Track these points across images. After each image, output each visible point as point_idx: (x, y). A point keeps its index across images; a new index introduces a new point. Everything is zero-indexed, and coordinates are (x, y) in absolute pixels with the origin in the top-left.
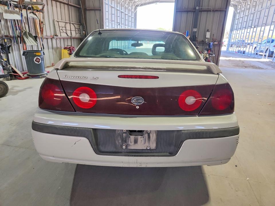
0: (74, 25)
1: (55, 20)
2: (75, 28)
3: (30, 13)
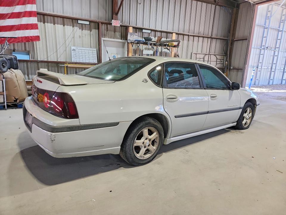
0: (216, 57)
1: (193, 53)
2: (217, 59)
3: (165, 48)
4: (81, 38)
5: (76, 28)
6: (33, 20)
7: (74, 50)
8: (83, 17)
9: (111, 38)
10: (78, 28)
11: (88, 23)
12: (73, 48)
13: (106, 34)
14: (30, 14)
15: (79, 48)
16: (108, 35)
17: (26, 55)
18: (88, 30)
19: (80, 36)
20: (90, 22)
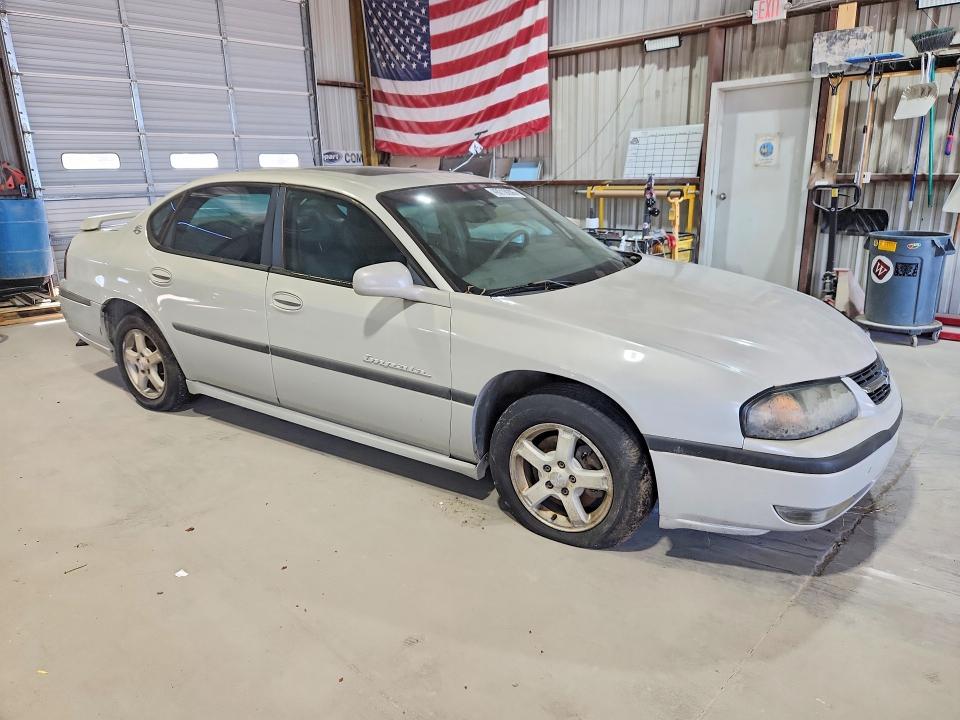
4: (661, 98)
5: (651, 68)
6: (539, 78)
7: (636, 141)
8: (659, 29)
9: (764, 74)
10: (656, 67)
11: (673, 42)
12: (634, 134)
13: (744, 63)
14: (533, 64)
15: (650, 132)
16: (753, 67)
17: (531, 167)
18: (684, 66)
19: (657, 92)
20: (681, 34)
